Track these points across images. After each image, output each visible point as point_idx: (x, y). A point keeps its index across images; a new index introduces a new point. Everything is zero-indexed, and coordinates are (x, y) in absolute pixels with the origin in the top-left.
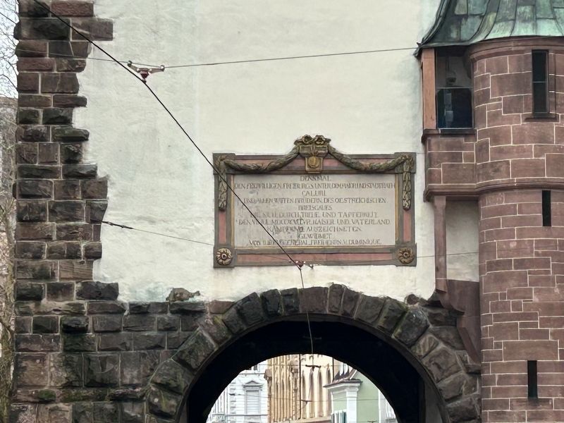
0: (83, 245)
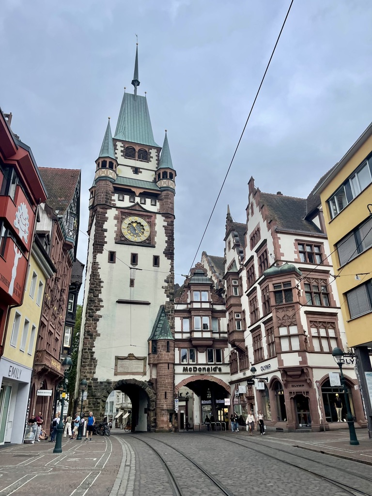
0: (93, 371)
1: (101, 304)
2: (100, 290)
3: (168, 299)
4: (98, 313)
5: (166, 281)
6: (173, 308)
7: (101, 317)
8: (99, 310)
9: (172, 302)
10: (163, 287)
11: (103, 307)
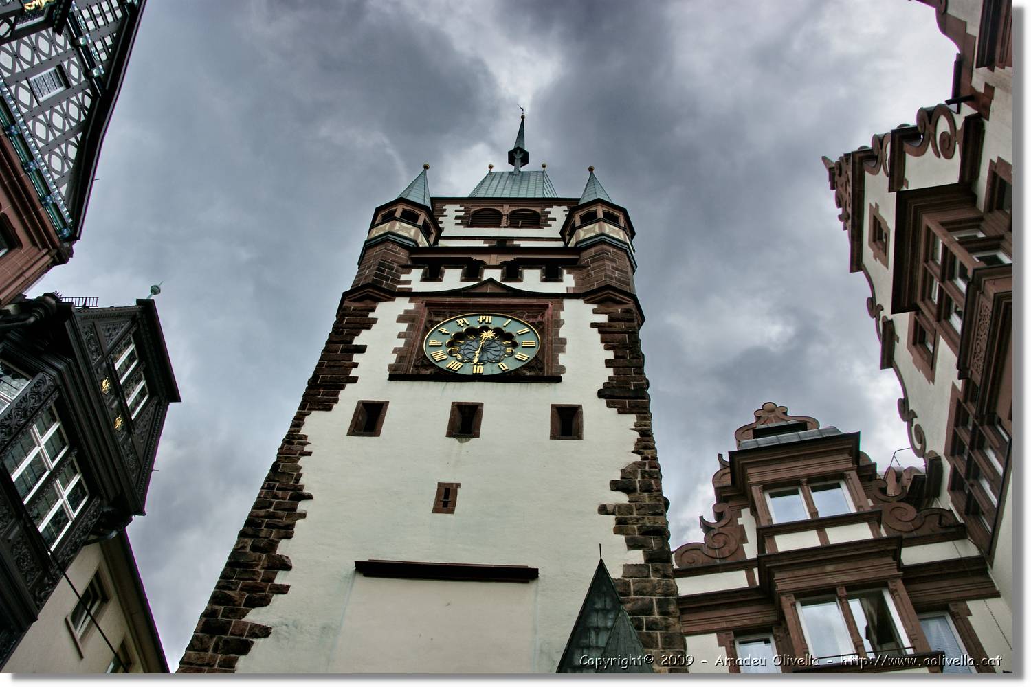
1: (281, 578)
2: (291, 526)
3: (638, 557)
4: (255, 616)
5: (615, 486)
6: (671, 591)
7: (264, 632)
8: (264, 602)
9: (659, 566)
10: (603, 510)
11: (283, 589)
